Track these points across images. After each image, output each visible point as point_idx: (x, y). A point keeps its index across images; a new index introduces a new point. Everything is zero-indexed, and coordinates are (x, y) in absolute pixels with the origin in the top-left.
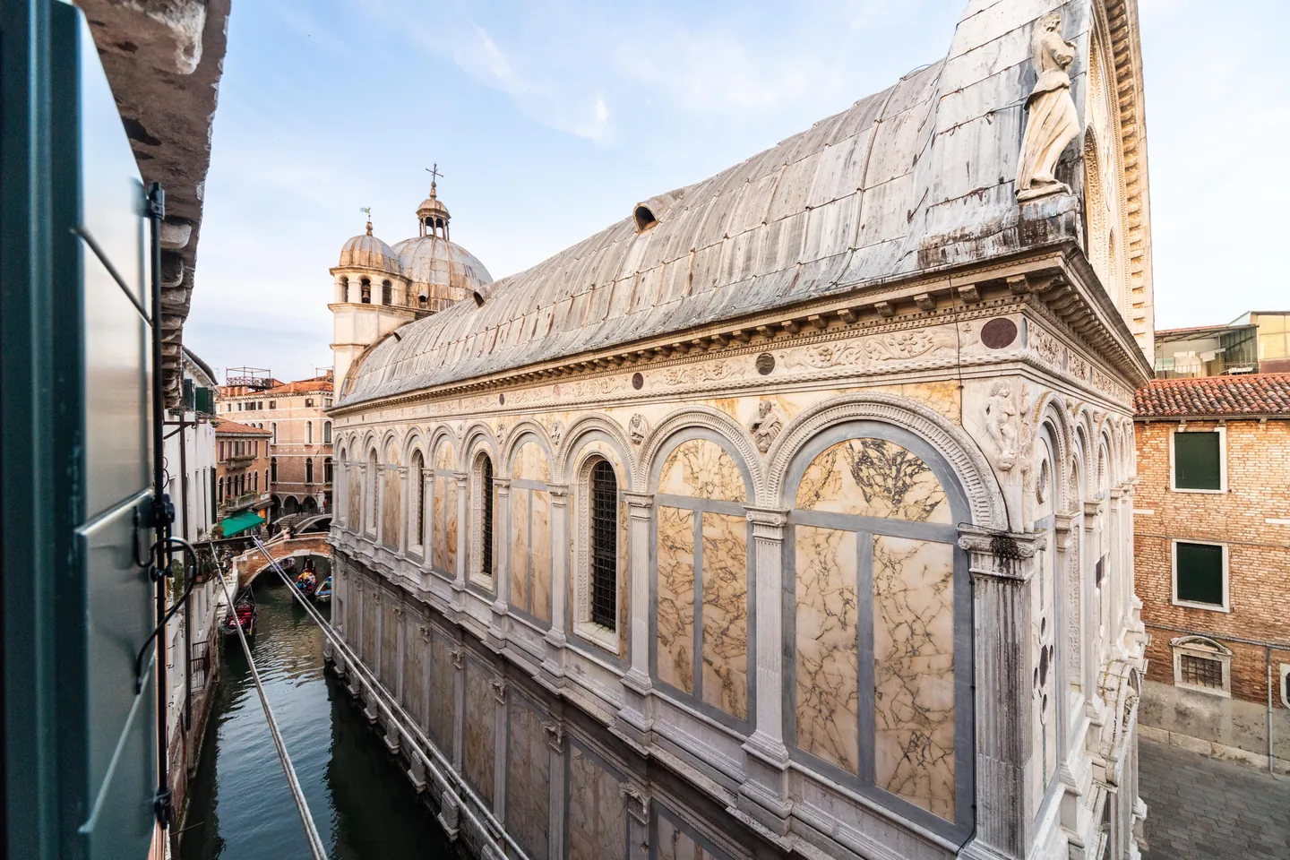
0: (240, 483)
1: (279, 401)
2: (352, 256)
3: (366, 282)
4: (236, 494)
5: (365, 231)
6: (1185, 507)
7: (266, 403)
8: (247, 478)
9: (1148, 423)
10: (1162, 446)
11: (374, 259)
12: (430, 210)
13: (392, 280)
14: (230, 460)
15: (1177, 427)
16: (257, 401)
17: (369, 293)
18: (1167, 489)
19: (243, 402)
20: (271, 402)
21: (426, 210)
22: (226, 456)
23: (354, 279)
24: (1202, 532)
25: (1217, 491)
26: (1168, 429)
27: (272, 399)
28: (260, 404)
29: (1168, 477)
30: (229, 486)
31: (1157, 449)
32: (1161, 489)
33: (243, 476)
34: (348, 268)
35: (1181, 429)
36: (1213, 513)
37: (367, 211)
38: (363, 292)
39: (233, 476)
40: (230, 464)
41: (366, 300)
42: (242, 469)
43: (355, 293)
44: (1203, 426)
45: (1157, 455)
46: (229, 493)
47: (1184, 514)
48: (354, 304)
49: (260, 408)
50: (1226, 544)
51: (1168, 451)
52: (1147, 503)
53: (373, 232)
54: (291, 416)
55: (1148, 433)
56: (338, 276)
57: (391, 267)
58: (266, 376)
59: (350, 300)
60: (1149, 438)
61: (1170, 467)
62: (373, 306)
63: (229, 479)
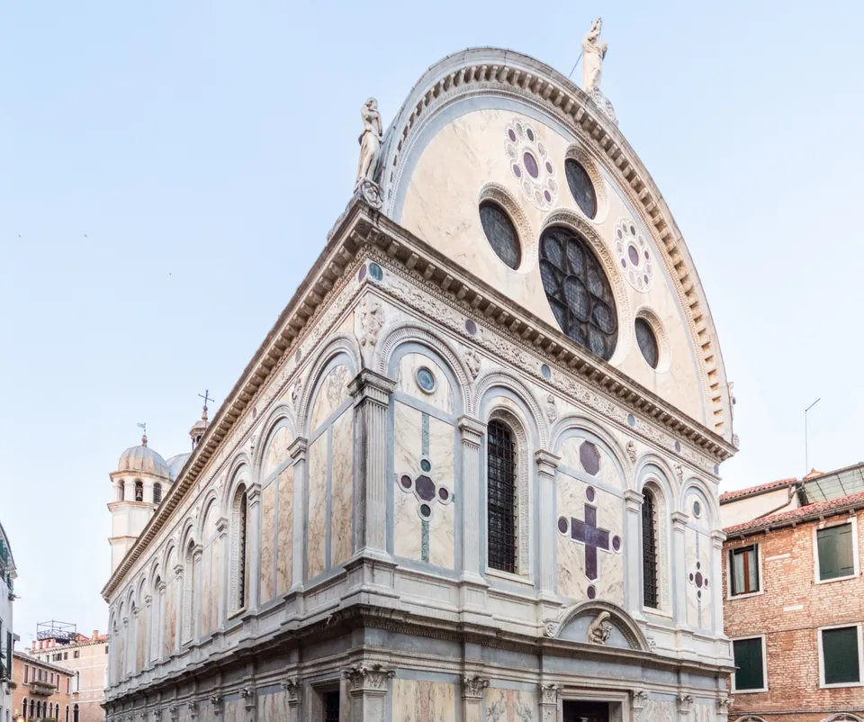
0: (41, 709)
1: (82, 650)
2: (128, 462)
3: (139, 484)
4: (38, 716)
5: (141, 443)
6: (828, 597)
7: (71, 653)
8: (48, 706)
9: (794, 525)
10: (808, 544)
11: (146, 464)
12: (201, 429)
13: (162, 483)
14: (33, 684)
15: (818, 524)
16: (63, 652)
17: (142, 493)
18: (812, 582)
19: (51, 654)
20: (76, 652)
21: (197, 429)
22: (30, 680)
23: (130, 481)
24: (842, 616)
25: (853, 576)
26: (811, 528)
27: (76, 649)
28: (66, 654)
29: (813, 572)
30: (32, 707)
31: (804, 548)
32: (808, 584)
33: (45, 704)
34: (125, 472)
35: (821, 526)
36: (849, 597)
37: (143, 426)
38: (137, 492)
39: (36, 700)
40: (33, 687)
41: (139, 499)
42: (45, 695)
43: (130, 493)
44: (838, 520)
45: (804, 553)
46: (32, 714)
47: (827, 602)
48: (129, 502)
49: (66, 658)
50: (860, 623)
51: (812, 547)
52: (798, 599)
53: (148, 444)
54: (92, 664)
55: (796, 535)
56: (116, 480)
57: (162, 473)
58: (72, 630)
59: (126, 499)
60: (797, 540)
61: (814, 562)
62: (145, 505)
63: (32, 702)
